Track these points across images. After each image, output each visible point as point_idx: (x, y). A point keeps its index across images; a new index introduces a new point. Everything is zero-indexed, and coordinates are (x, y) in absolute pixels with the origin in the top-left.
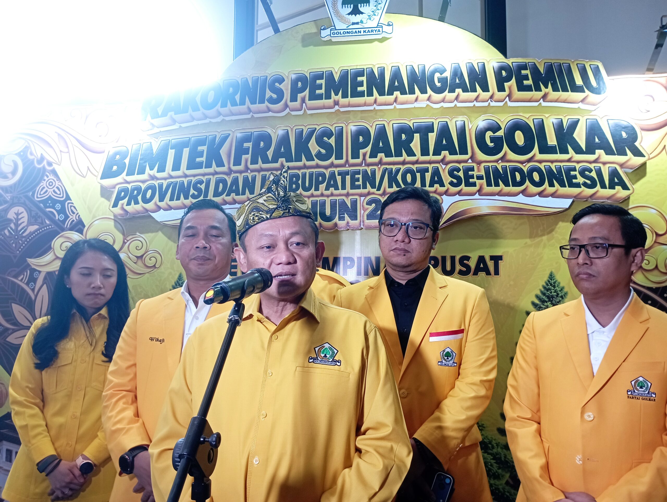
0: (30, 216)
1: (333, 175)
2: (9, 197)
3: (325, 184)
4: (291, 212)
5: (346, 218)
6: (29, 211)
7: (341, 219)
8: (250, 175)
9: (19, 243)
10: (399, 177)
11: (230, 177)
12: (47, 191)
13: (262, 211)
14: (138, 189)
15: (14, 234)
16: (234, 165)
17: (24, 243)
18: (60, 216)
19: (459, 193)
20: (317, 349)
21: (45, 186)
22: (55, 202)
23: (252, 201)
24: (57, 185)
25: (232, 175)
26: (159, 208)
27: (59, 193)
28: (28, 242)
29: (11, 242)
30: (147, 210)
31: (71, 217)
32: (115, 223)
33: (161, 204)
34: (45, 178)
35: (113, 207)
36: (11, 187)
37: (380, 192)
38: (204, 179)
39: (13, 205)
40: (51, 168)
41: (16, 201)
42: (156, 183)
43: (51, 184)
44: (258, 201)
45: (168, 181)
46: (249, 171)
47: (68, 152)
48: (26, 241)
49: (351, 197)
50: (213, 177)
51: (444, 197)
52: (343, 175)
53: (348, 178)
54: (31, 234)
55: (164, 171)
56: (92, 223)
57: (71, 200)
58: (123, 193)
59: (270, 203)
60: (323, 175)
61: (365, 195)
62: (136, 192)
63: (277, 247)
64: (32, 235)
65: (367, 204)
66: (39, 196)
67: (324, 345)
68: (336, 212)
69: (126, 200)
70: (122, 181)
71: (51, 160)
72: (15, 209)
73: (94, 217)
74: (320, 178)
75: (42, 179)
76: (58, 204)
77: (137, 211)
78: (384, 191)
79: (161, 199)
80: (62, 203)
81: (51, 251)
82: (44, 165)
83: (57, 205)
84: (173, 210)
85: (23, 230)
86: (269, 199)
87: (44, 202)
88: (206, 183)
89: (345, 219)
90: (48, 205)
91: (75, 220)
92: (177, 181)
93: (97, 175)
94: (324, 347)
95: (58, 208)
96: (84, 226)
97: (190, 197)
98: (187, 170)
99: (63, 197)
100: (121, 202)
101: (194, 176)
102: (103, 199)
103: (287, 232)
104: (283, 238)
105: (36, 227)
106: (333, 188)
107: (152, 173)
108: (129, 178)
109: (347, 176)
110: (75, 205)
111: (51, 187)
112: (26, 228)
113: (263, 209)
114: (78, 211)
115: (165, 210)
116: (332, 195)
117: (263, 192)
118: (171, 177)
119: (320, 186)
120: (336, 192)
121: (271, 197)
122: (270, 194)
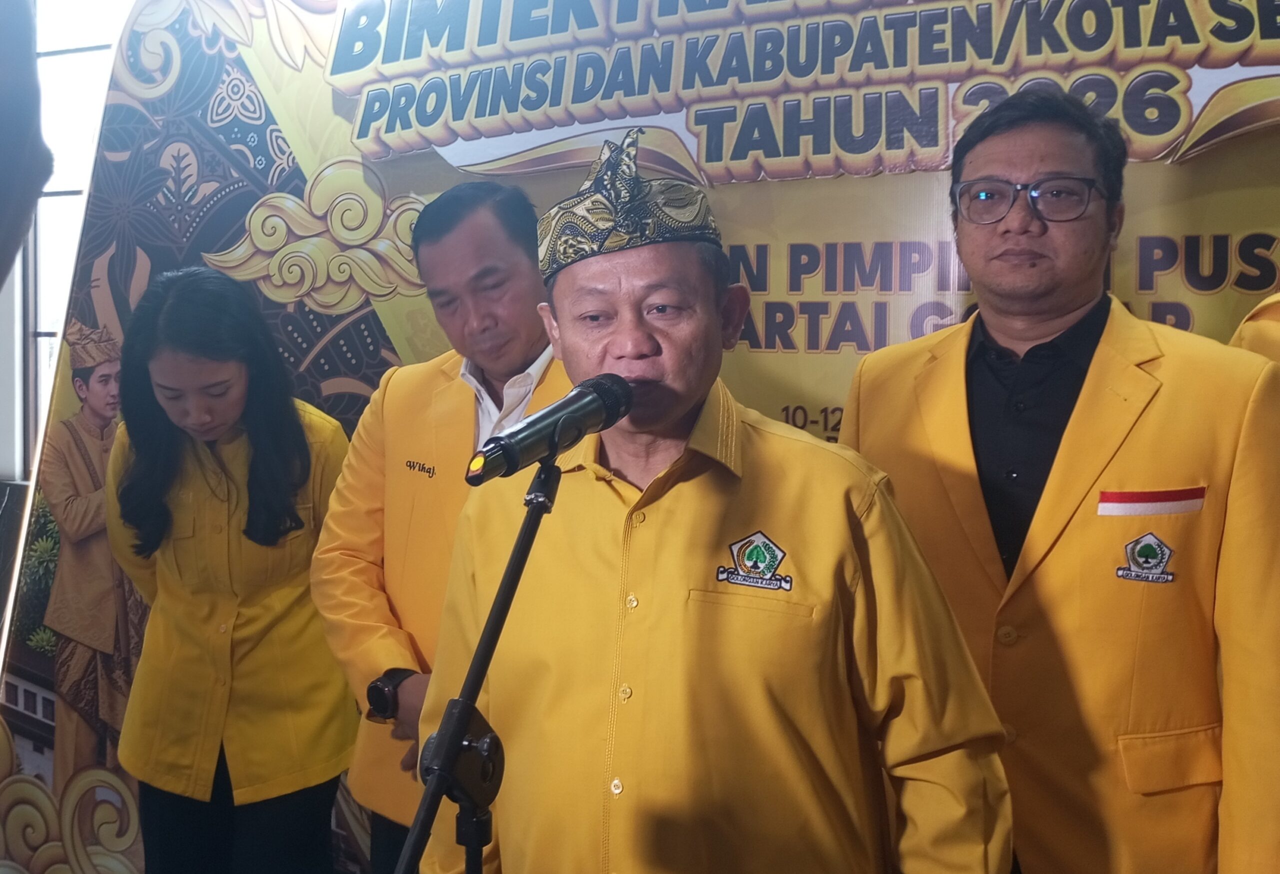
0: (202, 163)
1: (870, 30)
2: (161, 123)
3: (850, 53)
4: (649, 235)
5: (906, 142)
6: (199, 151)
7: (895, 142)
8: (657, 43)
9: (186, 220)
10: (1060, 23)
11: (610, 50)
12: (229, 105)
13: (583, 236)
14: (408, 92)
15: (174, 201)
16: (618, 22)
17: (194, 221)
18: (258, 159)
19: (1243, 58)
20: (735, 549)
21: (224, 94)
22: (247, 129)
23: (563, 209)
24: (247, 93)
25: (616, 47)
26: (453, 136)
27: (252, 108)
28: (201, 218)
29: (171, 219)
30: (428, 142)
31: (278, 162)
32: (364, 172)
33: (459, 126)
34: (225, 77)
35: (359, 137)
36: (161, 99)
37: (1005, 67)
38: (551, 60)
39: (167, 140)
40: (233, 55)
41: (173, 131)
42: (445, 76)
43: (235, 90)
44: (575, 210)
45: (471, 69)
46: (656, 34)
47: (265, 16)
48: (198, 216)
49: (919, 86)
50: (572, 53)
51: (1196, 72)
52: (899, 26)
53: (913, 33)
54: (206, 200)
55: (461, 47)
56: (319, 175)
57: (277, 124)
58: (377, 105)
59: (600, 216)
60: (845, 31)
61: (961, 78)
62: (403, 100)
63: (619, 317)
64: (209, 202)
65: (966, 101)
66: (215, 118)
67: (752, 538)
68: (881, 127)
69: (383, 121)
70: (374, 76)
71: (232, 35)
72: (173, 149)
73: (323, 159)
74: (837, 40)
75: (218, 81)
76: (252, 134)
77: (407, 143)
78: (1016, 64)
79: (458, 115)
80: (260, 131)
81: (246, 236)
82: (220, 48)
83: (250, 136)
84: (483, 138)
85: (190, 194)
86: (598, 207)
87: (226, 130)
88: (555, 70)
89: (903, 144)
90: (233, 136)
91: (287, 169)
92: (491, 69)
93: (323, 64)
94: (751, 542)
95: (254, 142)
96: (305, 181)
97: (520, 105)
98: (511, 40)
99: (260, 118)
100: (374, 125)
101: (528, 54)
102: (338, 119)
103: (640, 283)
104: (629, 297)
105: (214, 186)
106: (872, 64)
107: (435, 52)
108: (390, 69)
109: (910, 30)
110: (284, 135)
111: (238, 97)
112: (196, 187)
113: (584, 231)
114: (292, 149)
115: (468, 138)
116: (869, 81)
117: (586, 190)
118: (477, 60)
119: (837, 59)
120: (880, 74)
121: (601, 203)
122: (598, 197)
